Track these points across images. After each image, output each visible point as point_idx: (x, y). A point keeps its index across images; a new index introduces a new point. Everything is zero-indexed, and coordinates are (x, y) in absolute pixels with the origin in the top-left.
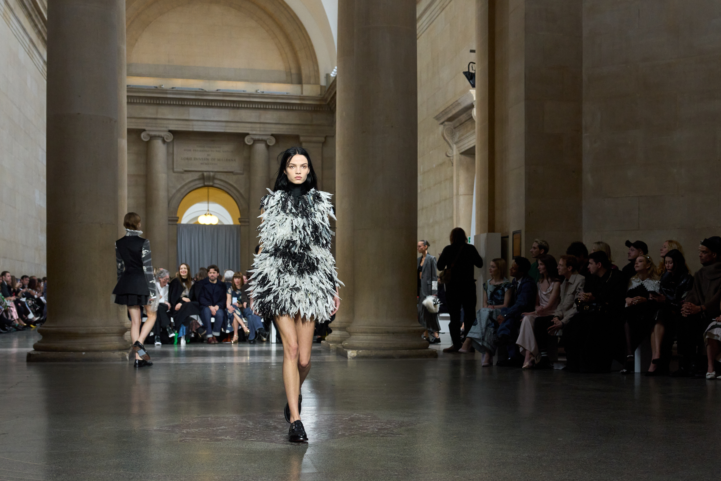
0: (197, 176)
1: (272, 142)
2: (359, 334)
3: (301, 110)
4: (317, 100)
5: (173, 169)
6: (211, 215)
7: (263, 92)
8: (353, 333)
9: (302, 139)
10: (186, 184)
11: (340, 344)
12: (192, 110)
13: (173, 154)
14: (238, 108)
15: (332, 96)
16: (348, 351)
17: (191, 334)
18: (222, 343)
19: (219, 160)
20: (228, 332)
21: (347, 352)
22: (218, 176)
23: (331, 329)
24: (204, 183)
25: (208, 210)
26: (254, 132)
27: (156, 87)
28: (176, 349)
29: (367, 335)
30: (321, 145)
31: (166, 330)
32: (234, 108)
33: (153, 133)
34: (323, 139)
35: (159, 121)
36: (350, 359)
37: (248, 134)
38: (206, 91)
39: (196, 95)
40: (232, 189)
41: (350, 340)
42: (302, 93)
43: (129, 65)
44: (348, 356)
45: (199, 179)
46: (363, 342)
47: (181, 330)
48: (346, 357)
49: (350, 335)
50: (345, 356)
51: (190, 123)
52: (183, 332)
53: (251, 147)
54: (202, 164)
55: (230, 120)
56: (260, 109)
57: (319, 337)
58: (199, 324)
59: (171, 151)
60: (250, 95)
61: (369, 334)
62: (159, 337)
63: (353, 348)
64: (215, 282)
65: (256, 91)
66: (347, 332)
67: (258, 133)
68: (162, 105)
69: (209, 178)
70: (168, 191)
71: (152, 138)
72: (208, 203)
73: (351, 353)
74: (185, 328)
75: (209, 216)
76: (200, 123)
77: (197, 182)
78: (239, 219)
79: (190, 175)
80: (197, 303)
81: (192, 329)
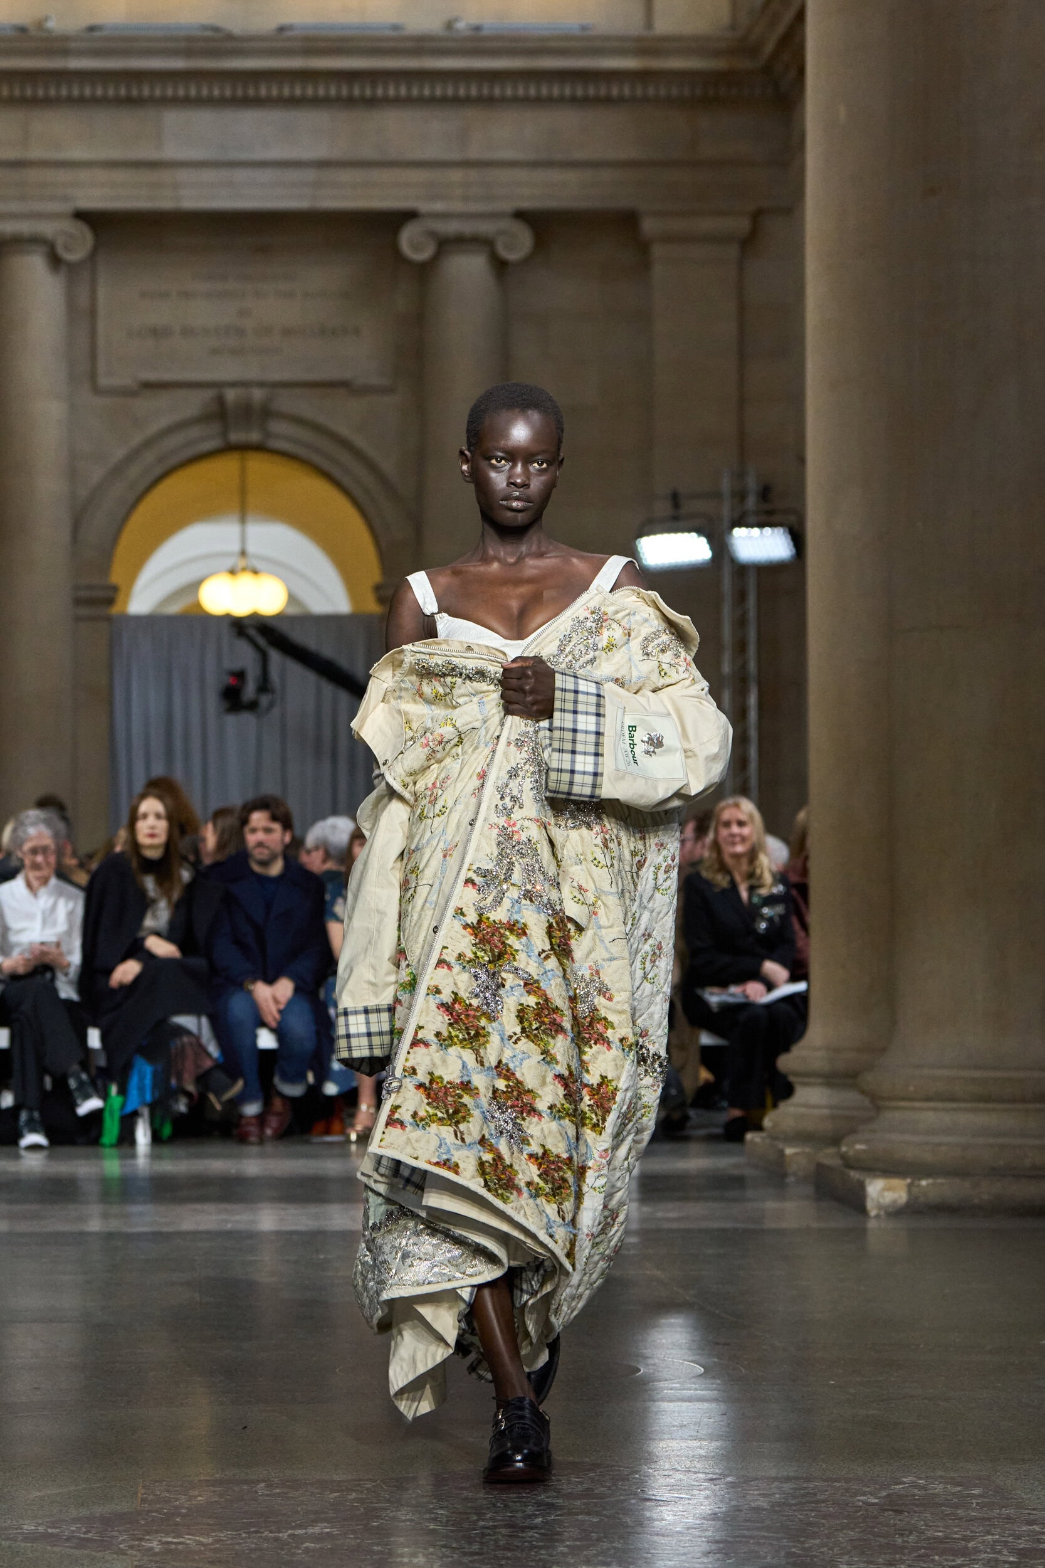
0: (193, 403)
1: (519, 244)
2: (917, 1104)
3: (645, 100)
4: (717, 54)
5: (93, 376)
6: (255, 572)
7: (478, 28)
8: (890, 1099)
9: (649, 226)
10: (148, 443)
11: (831, 1150)
12: (172, 118)
13: (93, 313)
14: (371, 103)
15: (781, 29)
16: (867, 1181)
17: (177, 1101)
18: (307, 1142)
19: (287, 332)
20: (331, 1089)
21: (862, 1187)
22: (286, 403)
23: (791, 1079)
24: (224, 434)
25: (243, 553)
26: (439, 206)
27: (22, 30)
28: (112, 1166)
29: (954, 1109)
30: (733, 251)
31: (67, 1085)
32: (350, 102)
33: (10, 228)
34: (742, 225)
35: (33, 175)
36: (877, 1216)
37: (410, 215)
38: (230, 37)
39: (189, 53)
40: (345, 457)
41: (874, 1131)
42: (649, 23)
44: (869, 1205)
45: (203, 419)
46: (936, 1139)
47: (134, 1082)
48: (861, 1209)
49: (878, 1109)
50: (856, 1202)
51: (166, 176)
52: (141, 1089)
53: (425, 272)
54: (215, 352)
55: (336, 154)
56: (467, 101)
57: (736, 1113)
58: (208, 1055)
59: (83, 301)
60: (421, 45)
61: (962, 1105)
62: (36, 1115)
63: (890, 1169)
64: (276, 869)
65: (449, 25)
66: (863, 1092)
67: (457, 206)
68: (48, 102)
69: (249, 414)
70: (73, 473)
71: (7, 246)
72: (243, 521)
73: (884, 1189)
74: (148, 1070)
75: (246, 579)
76: (209, 175)
77: (195, 432)
78: (378, 588)
79: (163, 400)
80: (199, 962)
81: (179, 1078)
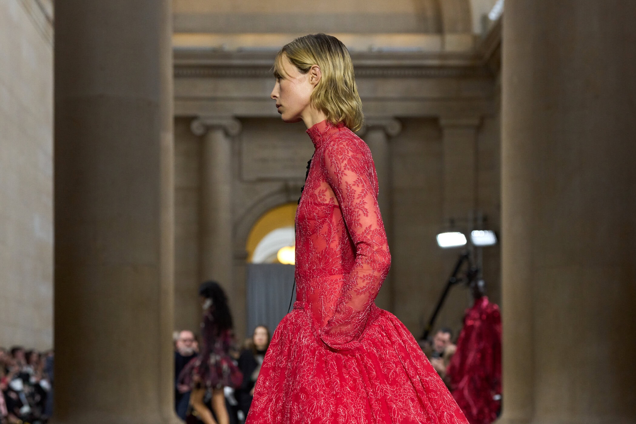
0: (276, 186)
1: (395, 128)
3: (441, 76)
5: (241, 176)
7: (381, 51)
9: (443, 122)
10: (261, 201)
13: (241, 153)
24: (288, 198)
27: (215, 50)
30: (474, 131)
33: (210, 122)
34: (477, 122)
35: (218, 103)
42: (443, 49)
43: (175, 17)
45: (280, 191)
54: (284, 167)
59: (237, 149)
60: (360, 56)
65: (370, 48)
68: (224, 76)
69: (296, 190)
70: (233, 211)
71: (209, 129)
77: (277, 196)
79: (266, 185)
